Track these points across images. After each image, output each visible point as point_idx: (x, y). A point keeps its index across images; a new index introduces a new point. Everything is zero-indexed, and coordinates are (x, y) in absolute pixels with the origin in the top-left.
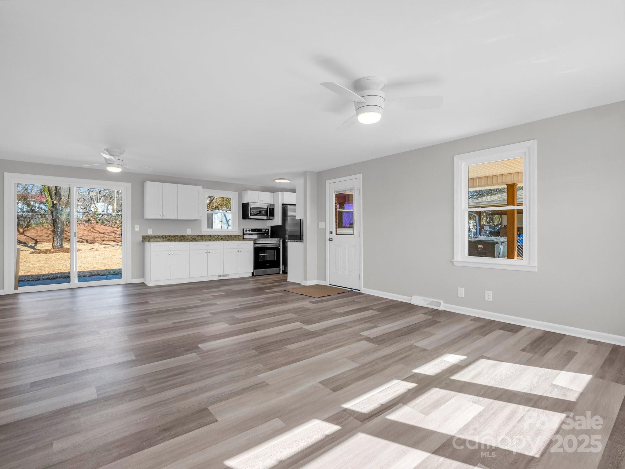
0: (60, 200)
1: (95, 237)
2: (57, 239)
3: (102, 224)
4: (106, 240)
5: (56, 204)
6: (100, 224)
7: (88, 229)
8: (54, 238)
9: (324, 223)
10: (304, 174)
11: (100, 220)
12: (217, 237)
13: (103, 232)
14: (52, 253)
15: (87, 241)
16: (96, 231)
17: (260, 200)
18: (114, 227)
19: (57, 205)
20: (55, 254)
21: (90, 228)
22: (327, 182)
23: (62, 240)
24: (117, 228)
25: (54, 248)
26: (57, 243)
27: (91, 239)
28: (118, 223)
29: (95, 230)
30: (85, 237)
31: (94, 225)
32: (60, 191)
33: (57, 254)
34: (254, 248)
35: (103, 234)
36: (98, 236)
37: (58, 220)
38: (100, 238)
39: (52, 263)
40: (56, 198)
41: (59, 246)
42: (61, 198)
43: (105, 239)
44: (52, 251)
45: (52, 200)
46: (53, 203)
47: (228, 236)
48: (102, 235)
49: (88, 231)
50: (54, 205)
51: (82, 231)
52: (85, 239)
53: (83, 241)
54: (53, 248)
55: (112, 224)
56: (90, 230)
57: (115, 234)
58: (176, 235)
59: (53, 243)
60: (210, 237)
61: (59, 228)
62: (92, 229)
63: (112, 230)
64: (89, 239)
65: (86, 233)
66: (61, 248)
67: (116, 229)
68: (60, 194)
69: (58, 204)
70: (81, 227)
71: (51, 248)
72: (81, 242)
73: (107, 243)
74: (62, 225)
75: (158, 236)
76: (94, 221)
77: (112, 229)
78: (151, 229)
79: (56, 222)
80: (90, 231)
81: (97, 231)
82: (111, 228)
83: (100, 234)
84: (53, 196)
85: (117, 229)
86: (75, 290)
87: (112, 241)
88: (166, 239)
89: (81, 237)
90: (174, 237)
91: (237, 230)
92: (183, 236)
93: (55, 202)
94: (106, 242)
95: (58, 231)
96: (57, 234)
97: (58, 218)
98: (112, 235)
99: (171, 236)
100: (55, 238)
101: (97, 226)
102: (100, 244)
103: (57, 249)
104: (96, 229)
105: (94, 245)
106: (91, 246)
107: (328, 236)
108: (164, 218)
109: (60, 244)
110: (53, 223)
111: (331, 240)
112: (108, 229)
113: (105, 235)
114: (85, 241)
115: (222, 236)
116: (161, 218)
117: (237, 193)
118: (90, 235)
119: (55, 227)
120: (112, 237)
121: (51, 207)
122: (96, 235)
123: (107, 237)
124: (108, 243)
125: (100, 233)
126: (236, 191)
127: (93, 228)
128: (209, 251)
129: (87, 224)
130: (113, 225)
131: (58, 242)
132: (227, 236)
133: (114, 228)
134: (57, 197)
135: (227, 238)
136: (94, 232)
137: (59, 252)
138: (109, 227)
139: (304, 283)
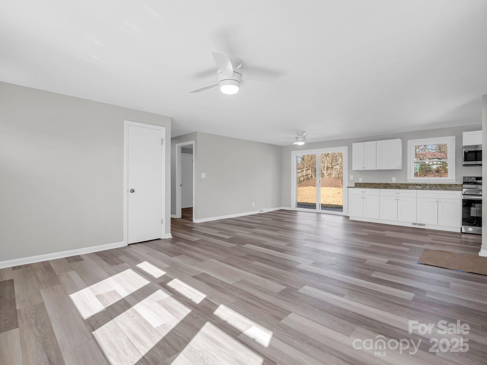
12: (425, 185)
34: (464, 199)
58: (381, 183)
78: (362, 178)
86: (319, 214)
88: (373, 186)
90: (379, 184)
91: (454, 178)
99: (377, 184)
108: (365, 169)
116: (363, 169)
117: (454, 137)
132: (438, 184)
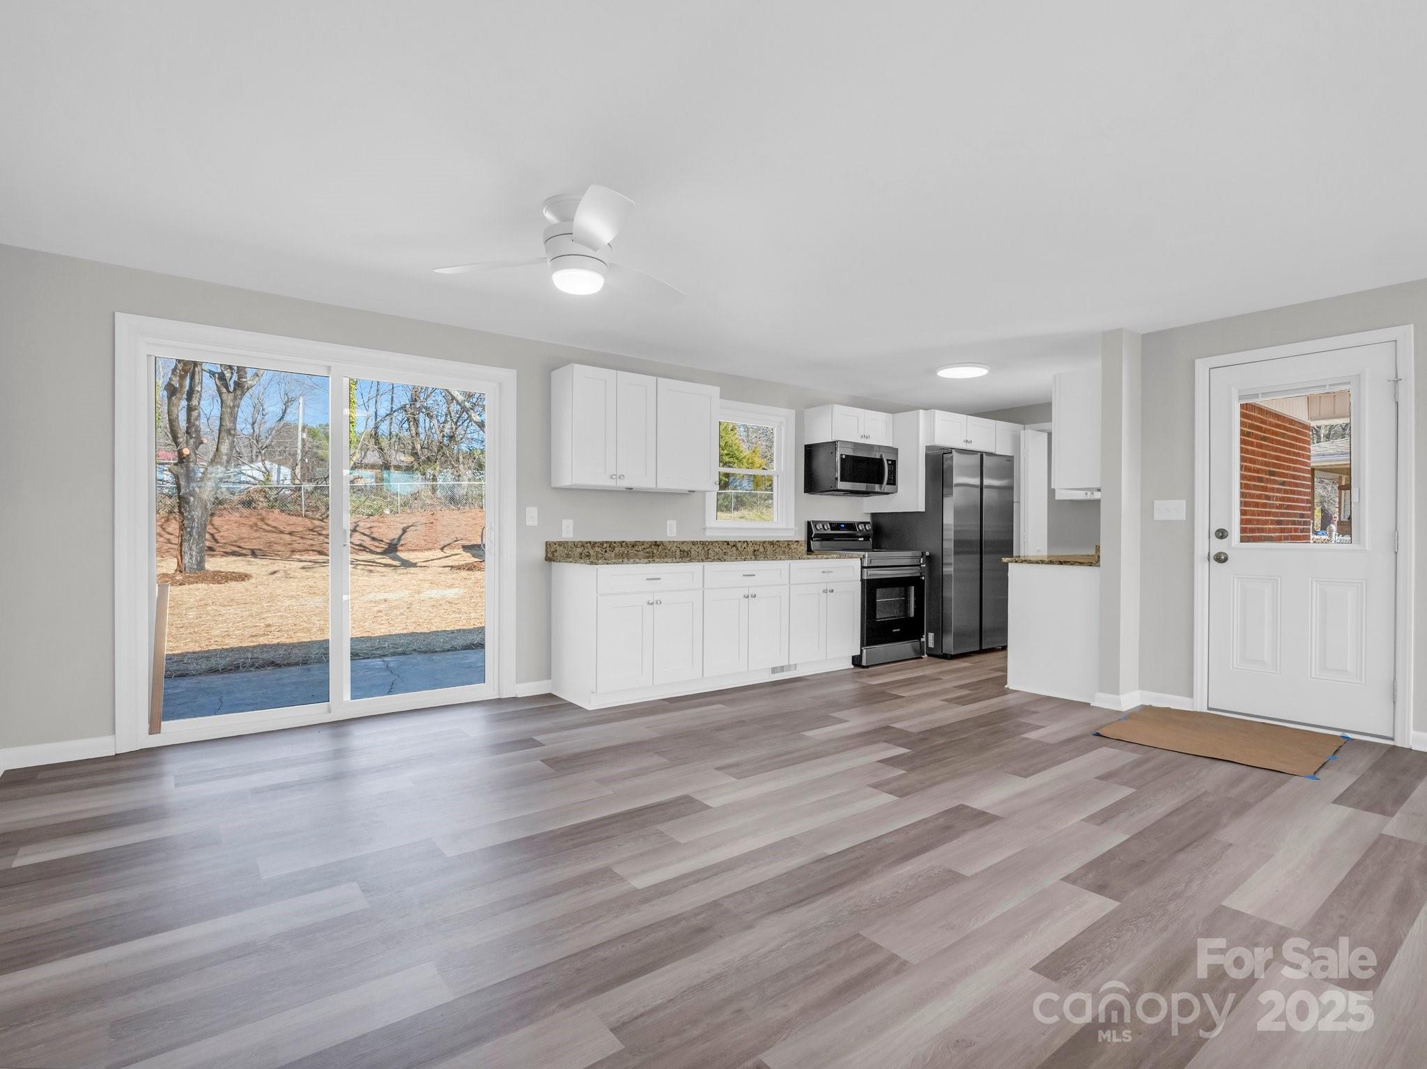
0: (197, 448)
1: (270, 544)
2: (191, 549)
3: (282, 511)
4: (300, 551)
5: (188, 455)
6: (277, 511)
7: (250, 523)
8: (181, 545)
9: (1183, 502)
10: (1109, 341)
11: (276, 500)
13: (288, 529)
14: (180, 585)
15: (254, 553)
16: (270, 528)
17: (862, 434)
18: (314, 519)
19: (189, 458)
20: (187, 587)
21: (253, 520)
22: (1201, 366)
23: (201, 551)
24: (321, 520)
25: (181, 572)
26: (191, 558)
27: (261, 547)
28: (323, 509)
29: (268, 525)
30: (245, 542)
31: (264, 513)
32: (197, 423)
33: (191, 586)
34: (862, 580)
35: (291, 534)
36: (278, 541)
37: (192, 499)
38: (285, 545)
39: (192, 614)
40: (187, 442)
41: (196, 567)
42: (202, 443)
43: (296, 546)
44: (178, 578)
45: (177, 446)
46: (180, 453)
47: (772, 543)
48: (287, 538)
49: (251, 527)
50: (182, 459)
51: (235, 528)
52: (247, 547)
53: (244, 552)
54: (180, 570)
55: (306, 511)
56: (256, 525)
57: (320, 534)
59: (180, 558)
60: (725, 546)
61: (194, 520)
62: (260, 524)
63: (310, 526)
64: (256, 547)
65: (245, 531)
66: (199, 570)
67: (317, 523)
68: (198, 431)
69: (193, 458)
70: (233, 518)
71: (173, 572)
72: (239, 556)
73: (303, 558)
74: (202, 513)
75: (590, 542)
76: (263, 503)
77: (308, 523)
78: (571, 522)
79: (188, 503)
80: (255, 528)
81: (274, 527)
82: (307, 520)
83: (282, 535)
84: (179, 435)
85: (322, 524)
87: (316, 553)
89: (235, 541)
91: (792, 525)
92: (656, 544)
93: (186, 451)
94: (302, 555)
95: (192, 528)
96: (191, 536)
97: (192, 494)
98: (310, 537)
100: (185, 545)
101: (271, 516)
102: (288, 559)
103: (190, 572)
104: (270, 522)
105: (274, 563)
106: (267, 565)
107: (1204, 544)
109: (196, 559)
110: (180, 507)
111: (1221, 558)
112: (300, 524)
113: (294, 538)
114: (249, 552)
115: (754, 543)
117: (792, 413)
118: (257, 538)
119: (183, 517)
120: (311, 542)
121: (175, 464)
122: (273, 537)
123: (301, 541)
124: (305, 557)
125: (282, 532)
126: (789, 407)
127: (262, 520)
128: (752, 591)
129: (246, 511)
130: (310, 513)
131: (191, 555)
133: (314, 521)
134: (191, 437)
135: (770, 548)
136: (266, 531)
137: (197, 582)
138: (300, 518)
139: (1103, 701)
